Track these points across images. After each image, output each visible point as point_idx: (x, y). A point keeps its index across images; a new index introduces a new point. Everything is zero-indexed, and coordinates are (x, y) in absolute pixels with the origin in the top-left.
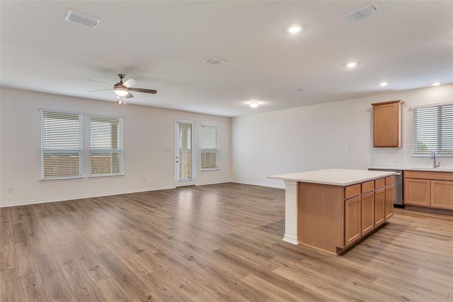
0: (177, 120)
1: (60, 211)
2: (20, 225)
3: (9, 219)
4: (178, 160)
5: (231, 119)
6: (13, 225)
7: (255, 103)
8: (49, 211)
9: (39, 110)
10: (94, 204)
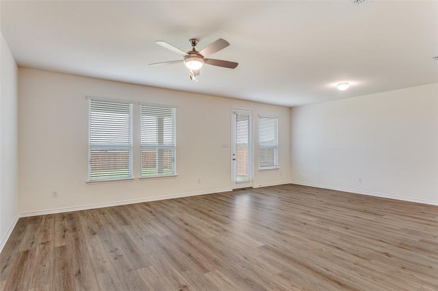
0: (234, 110)
1: (111, 224)
2: (63, 249)
3: (50, 238)
4: (235, 157)
5: (291, 109)
6: (54, 248)
7: (345, 83)
8: (98, 223)
9: (87, 98)
10: (148, 214)
